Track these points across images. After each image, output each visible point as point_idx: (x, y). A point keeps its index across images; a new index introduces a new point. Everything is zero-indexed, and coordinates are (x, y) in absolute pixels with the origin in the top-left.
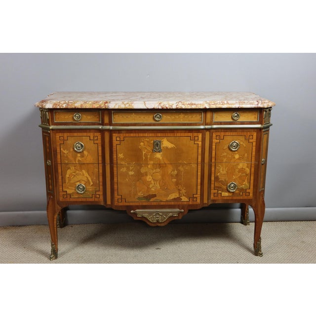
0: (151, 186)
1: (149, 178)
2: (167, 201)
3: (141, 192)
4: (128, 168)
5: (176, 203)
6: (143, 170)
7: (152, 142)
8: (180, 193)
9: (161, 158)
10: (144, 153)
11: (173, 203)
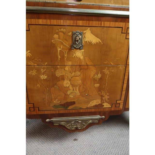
0: (68, 93)
1: (66, 83)
2: (87, 108)
3: (57, 100)
4: (38, 71)
5: (97, 110)
6: (58, 73)
7: (70, 34)
8: (102, 99)
9: (82, 58)
10: (59, 49)
11: (93, 110)
